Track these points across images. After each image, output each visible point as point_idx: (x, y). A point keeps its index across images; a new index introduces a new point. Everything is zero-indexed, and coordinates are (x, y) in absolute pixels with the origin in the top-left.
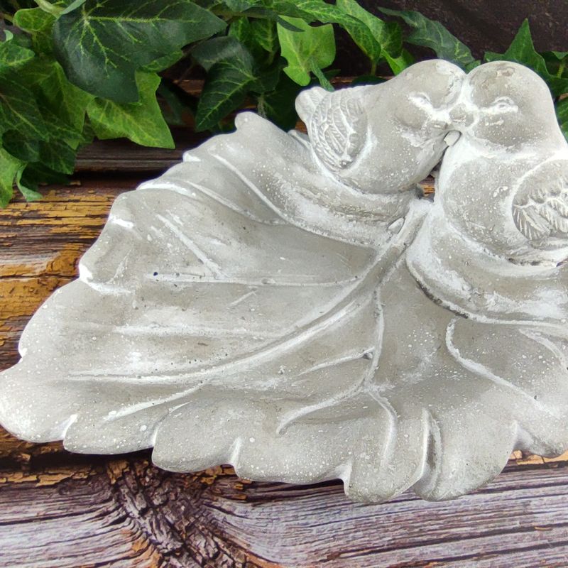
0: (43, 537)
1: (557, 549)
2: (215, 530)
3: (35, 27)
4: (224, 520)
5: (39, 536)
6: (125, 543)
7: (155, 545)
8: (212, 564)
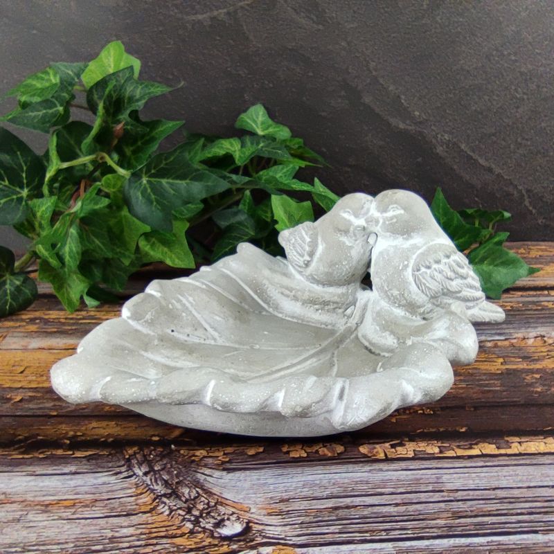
0: (72, 483)
1: (460, 503)
2: (197, 484)
3: (114, 188)
4: (205, 480)
5: (69, 482)
6: (131, 488)
7: (152, 491)
8: (193, 502)
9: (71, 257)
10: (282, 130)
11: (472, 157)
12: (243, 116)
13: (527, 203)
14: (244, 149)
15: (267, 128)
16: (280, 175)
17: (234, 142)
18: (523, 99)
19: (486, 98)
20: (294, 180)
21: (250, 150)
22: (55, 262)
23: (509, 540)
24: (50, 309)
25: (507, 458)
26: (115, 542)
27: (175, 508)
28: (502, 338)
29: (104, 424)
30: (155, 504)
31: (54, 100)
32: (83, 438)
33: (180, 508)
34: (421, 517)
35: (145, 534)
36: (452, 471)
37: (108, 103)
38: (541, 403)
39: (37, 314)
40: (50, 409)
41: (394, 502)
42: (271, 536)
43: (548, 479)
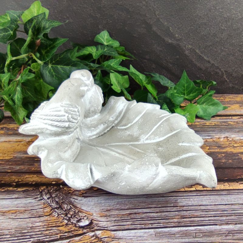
0: (16, 203)
1: (185, 212)
2: (71, 203)
3: (37, 69)
4: (74, 201)
6: (41, 205)
7: (51, 206)
8: (68, 211)
9: (18, 100)
10: (115, 43)
11: (201, 55)
12: (98, 36)
13: (225, 77)
14: (97, 52)
15: (109, 42)
16: (113, 63)
17: (93, 48)
18: (225, 30)
19: (208, 29)
20: (120, 66)
21: (100, 51)
22: (11, 102)
23: (205, 228)
24: (10, 123)
25: (207, 192)
26: (33, 229)
27: (60, 214)
28: (210, 138)
29: (31, 176)
30: (51, 212)
31: (8, 28)
32: (22, 182)
33: (62, 214)
34: (167, 218)
35: (46, 225)
36: (182, 197)
37: (34, 30)
38: (224, 167)
39: (5, 126)
40: (8, 169)
41: (156, 211)
42: (101, 226)
43: (224, 201)
